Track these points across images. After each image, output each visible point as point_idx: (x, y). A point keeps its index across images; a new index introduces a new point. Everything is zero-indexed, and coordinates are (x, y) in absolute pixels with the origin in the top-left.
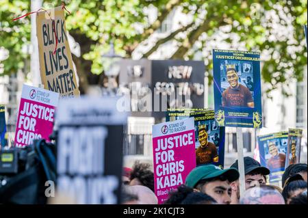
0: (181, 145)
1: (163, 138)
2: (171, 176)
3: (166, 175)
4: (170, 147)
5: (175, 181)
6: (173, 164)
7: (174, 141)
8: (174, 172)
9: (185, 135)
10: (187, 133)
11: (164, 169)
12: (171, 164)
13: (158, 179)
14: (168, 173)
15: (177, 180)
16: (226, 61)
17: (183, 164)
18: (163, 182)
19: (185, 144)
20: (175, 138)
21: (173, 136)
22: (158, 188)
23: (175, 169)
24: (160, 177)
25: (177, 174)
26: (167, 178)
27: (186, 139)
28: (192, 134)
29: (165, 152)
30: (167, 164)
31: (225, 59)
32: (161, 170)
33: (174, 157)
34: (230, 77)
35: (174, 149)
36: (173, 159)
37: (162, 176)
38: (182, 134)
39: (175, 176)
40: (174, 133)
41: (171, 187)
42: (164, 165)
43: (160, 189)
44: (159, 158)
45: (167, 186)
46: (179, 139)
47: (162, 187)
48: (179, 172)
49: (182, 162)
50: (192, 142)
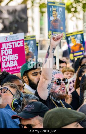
0: (16, 47)
1: (6, 43)
2: (11, 62)
3: (8, 61)
4: (9, 47)
5: (13, 64)
6: (12, 55)
7: (12, 45)
8: (12, 60)
9: (18, 42)
10: (20, 41)
11: (6, 58)
12: (10, 56)
13: (3, 63)
14: (9, 60)
15: (14, 63)
16: (52, 7)
17: (18, 56)
18: (6, 64)
19: (19, 46)
20: (12, 43)
21: (11, 42)
22: (3, 67)
23: (13, 58)
24: (4, 62)
25: (14, 61)
26: (8, 62)
27: (19, 44)
28: (22, 41)
29: (7, 50)
30: (8, 56)
31: (52, 5)
32: (4, 59)
33: (12, 52)
34: (54, 14)
35: (12, 48)
36: (12, 53)
37: (5, 61)
38: (17, 41)
39: (13, 62)
40: (12, 41)
41: (11, 67)
42: (6, 56)
43: (4, 68)
44: (3, 53)
45: (8, 67)
46: (15, 44)
47: (5, 67)
48: (15, 60)
49: (17, 55)
50: (23, 45)
